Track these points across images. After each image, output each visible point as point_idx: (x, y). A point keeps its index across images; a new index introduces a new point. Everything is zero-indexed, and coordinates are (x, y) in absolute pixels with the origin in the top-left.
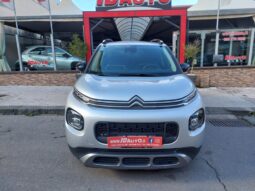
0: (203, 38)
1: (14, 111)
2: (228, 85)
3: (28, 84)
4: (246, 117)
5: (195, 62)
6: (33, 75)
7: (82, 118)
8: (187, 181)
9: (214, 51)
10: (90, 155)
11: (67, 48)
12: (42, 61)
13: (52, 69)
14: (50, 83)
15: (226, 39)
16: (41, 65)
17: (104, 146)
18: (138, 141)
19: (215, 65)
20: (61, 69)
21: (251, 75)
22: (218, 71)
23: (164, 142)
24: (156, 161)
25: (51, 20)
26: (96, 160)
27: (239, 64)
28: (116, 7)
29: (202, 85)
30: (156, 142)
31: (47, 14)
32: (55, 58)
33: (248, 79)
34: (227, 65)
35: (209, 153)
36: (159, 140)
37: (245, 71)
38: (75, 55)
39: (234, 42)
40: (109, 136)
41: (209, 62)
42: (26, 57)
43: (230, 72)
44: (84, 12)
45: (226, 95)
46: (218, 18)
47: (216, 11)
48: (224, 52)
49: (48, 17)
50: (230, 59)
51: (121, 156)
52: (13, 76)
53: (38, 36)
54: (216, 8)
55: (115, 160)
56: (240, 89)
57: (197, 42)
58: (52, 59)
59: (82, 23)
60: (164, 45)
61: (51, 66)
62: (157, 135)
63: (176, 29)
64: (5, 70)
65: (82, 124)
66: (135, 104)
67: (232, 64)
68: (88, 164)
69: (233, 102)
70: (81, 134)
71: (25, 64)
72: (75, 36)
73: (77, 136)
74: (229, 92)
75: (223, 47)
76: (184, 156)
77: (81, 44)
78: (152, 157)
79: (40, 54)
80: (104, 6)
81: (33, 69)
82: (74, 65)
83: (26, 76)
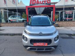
0: (60, 13)
1: (7, 35)
2: (67, 26)
3: (10, 26)
5: (58, 20)
8: (54, 54)
9: (63, 16)
10: (29, 48)
11: (21, 16)
13: (17, 22)
14: (17, 26)
15: (66, 13)
16: (14, 21)
17: (33, 45)
18: (41, 44)
19: (63, 21)
20: (20, 22)
21: (74, 23)
22: (64, 22)
25: (17, 8)
26: (30, 49)
27: (70, 20)
28: (35, 5)
29: (60, 26)
30: (46, 45)
32: (18, 19)
33: (73, 25)
36: (47, 44)
37: (72, 22)
38: (24, 18)
39: (69, 14)
40: (34, 43)
41: (62, 20)
42: (10, 19)
43: (68, 22)
44: (26, 6)
45: (66, 29)
46: (64, 7)
47: (63, 5)
48: (66, 17)
49: (16, 7)
50: (67, 19)
51: (37, 48)
52: (6, 24)
53: (13, 12)
54: (63, 4)
55: (35, 49)
57: (58, 14)
59: (26, 9)
60: (48, 17)
61: (17, 21)
62: (46, 43)
64: (4, 22)
67: (68, 20)
68: (28, 50)
69: (68, 31)
70: (27, 42)
72: (24, 13)
74: (67, 28)
75: (66, 15)
77: (25, 15)
78: (45, 48)
79: (14, 18)
80: (32, 4)
81: (12, 22)
82: (23, 21)
83: (10, 24)
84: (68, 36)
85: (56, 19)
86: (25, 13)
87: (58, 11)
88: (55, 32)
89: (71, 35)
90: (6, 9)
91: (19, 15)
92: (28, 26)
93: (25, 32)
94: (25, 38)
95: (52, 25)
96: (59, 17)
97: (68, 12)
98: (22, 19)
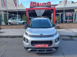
0: (60, 15)
1: (7, 37)
2: (68, 28)
4: (72, 38)
5: (58, 22)
6: (12, 26)
7: (28, 40)
9: (63, 18)
11: (22, 18)
12: (15, 22)
14: (17, 28)
15: (66, 15)
16: (14, 23)
17: (34, 47)
18: (42, 46)
20: (20, 24)
23: (49, 46)
24: (47, 51)
25: (17, 11)
27: (71, 22)
29: (60, 28)
30: (47, 46)
31: (16, 9)
32: (18, 21)
33: (74, 26)
34: (67, 22)
35: (61, 48)
37: (72, 24)
39: (69, 16)
41: (62, 22)
42: (10, 21)
43: (68, 24)
44: (27, 9)
46: (64, 9)
48: (66, 19)
51: (38, 50)
52: (6, 26)
53: (13, 14)
55: (36, 51)
56: (71, 29)
57: (58, 16)
58: (17, 21)
59: (26, 11)
60: (49, 19)
61: (17, 23)
62: (47, 44)
63: (52, 13)
64: (4, 25)
65: (28, 41)
66: (41, 36)
67: (69, 22)
68: (29, 52)
69: (69, 33)
70: (28, 44)
71: (10, 23)
72: (24, 15)
73: (26, 44)
74: (68, 30)
75: (66, 17)
76: (54, 49)
77: (26, 17)
79: (14, 20)
80: (32, 7)
81: (12, 24)
82: (24, 23)
83: (10, 26)
84: (68, 38)
85: (57, 21)
86: (26, 15)
87: (59, 13)
88: (56, 34)
89: (72, 36)
90: (7, 12)
91: (19, 17)
92: (29, 28)
93: (26, 34)
94: (26, 40)
95: (53, 27)
96: (59, 19)
97: (68, 14)
98: (23, 21)
